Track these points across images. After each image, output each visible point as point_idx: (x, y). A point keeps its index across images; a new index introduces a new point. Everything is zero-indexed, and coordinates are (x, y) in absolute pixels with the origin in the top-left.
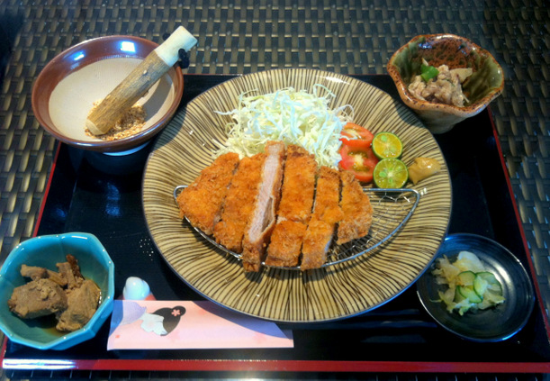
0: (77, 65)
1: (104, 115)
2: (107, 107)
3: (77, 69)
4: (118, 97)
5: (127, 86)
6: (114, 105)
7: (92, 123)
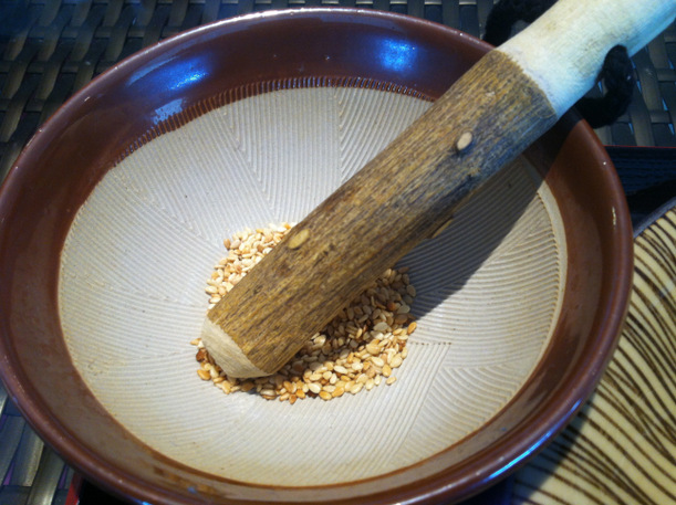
0: (174, 107)
1: (278, 313)
2: (294, 282)
3: (175, 123)
4: (343, 242)
5: (381, 198)
6: (324, 274)
7: (227, 341)
